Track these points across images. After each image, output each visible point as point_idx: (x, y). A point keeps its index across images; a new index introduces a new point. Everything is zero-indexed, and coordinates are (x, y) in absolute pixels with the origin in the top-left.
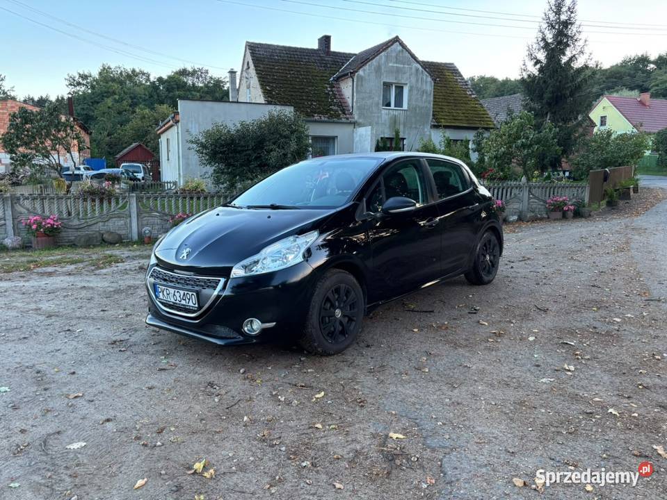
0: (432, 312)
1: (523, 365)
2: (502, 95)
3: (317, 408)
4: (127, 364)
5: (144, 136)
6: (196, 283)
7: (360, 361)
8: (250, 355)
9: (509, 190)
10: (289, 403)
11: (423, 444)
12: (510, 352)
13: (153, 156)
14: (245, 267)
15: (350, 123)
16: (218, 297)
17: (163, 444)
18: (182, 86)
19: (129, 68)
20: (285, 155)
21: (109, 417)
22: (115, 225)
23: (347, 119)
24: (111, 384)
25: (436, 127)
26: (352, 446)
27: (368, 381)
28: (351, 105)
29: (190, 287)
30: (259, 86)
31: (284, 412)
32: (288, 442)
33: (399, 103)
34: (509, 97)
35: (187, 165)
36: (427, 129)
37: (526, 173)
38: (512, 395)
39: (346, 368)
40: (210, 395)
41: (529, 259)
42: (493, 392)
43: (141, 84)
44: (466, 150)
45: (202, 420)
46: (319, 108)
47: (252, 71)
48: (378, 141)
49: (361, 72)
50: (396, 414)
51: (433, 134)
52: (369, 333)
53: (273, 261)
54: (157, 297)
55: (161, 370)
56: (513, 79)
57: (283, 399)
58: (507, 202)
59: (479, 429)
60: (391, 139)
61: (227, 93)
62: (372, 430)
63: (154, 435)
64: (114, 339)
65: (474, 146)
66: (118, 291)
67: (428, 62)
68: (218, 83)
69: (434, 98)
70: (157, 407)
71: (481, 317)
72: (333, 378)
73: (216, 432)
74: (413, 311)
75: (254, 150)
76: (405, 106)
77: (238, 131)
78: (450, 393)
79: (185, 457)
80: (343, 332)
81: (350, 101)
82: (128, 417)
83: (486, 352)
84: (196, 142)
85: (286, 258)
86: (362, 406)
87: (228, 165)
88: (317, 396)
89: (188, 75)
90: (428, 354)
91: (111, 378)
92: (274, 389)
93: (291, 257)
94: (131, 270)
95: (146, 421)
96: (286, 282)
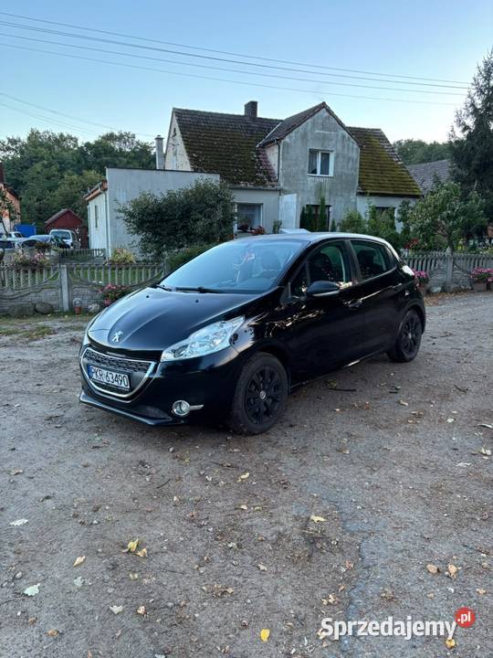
0: (354, 390)
1: (441, 448)
2: (429, 160)
3: (242, 489)
4: (63, 441)
5: (73, 201)
6: (128, 365)
7: (283, 441)
8: (179, 434)
9: (433, 261)
10: (216, 484)
11: (343, 528)
12: (428, 435)
13: (81, 222)
14: (174, 351)
15: (276, 190)
16: (149, 379)
17: (99, 522)
18: (110, 151)
19: (57, 133)
20: (211, 224)
21: (49, 494)
22: (47, 296)
23: (273, 186)
24: (49, 461)
25: (361, 194)
26: (276, 528)
27: (291, 462)
28: (276, 172)
29: (121, 369)
30: (185, 154)
31: (212, 493)
32: (215, 522)
33: (325, 170)
34: (436, 162)
35: (115, 233)
36: (353, 197)
37: (450, 244)
38: (429, 479)
39: (270, 448)
40: (142, 473)
41: (451, 334)
42: (411, 476)
43: (69, 149)
44: (391, 221)
45: (134, 499)
46: (245, 175)
47: (179, 138)
48: (303, 209)
49: (287, 139)
50: (317, 497)
51: (358, 202)
52: (292, 412)
53: (201, 346)
54: (90, 377)
55: (94, 447)
56: (441, 143)
57: (210, 479)
58: (431, 274)
59: (396, 513)
60: (316, 206)
61: (154, 159)
62: (294, 513)
63: (91, 513)
64: (50, 414)
65: (399, 216)
66: (51, 365)
67: (355, 128)
68: (145, 149)
69: (360, 165)
70: (93, 486)
71: (401, 397)
72: (258, 458)
73: (147, 511)
74: (335, 390)
75: (181, 219)
76: (331, 173)
77: (165, 200)
78: (370, 476)
79: (119, 535)
80: (267, 413)
81: (275, 168)
82: (66, 494)
83: (406, 434)
84: (124, 211)
85: (213, 343)
86: (285, 488)
87: (155, 234)
88: (243, 477)
89: (115, 139)
90: (349, 435)
91: (49, 454)
92: (202, 469)
93: (218, 342)
94: (63, 342)
95: (82, 499)
96: (213, 365)
